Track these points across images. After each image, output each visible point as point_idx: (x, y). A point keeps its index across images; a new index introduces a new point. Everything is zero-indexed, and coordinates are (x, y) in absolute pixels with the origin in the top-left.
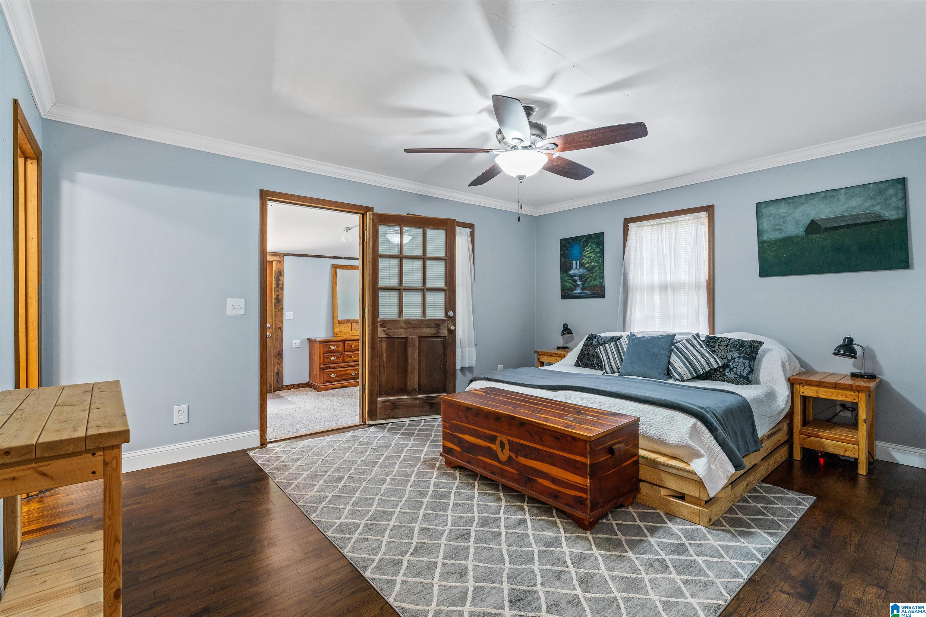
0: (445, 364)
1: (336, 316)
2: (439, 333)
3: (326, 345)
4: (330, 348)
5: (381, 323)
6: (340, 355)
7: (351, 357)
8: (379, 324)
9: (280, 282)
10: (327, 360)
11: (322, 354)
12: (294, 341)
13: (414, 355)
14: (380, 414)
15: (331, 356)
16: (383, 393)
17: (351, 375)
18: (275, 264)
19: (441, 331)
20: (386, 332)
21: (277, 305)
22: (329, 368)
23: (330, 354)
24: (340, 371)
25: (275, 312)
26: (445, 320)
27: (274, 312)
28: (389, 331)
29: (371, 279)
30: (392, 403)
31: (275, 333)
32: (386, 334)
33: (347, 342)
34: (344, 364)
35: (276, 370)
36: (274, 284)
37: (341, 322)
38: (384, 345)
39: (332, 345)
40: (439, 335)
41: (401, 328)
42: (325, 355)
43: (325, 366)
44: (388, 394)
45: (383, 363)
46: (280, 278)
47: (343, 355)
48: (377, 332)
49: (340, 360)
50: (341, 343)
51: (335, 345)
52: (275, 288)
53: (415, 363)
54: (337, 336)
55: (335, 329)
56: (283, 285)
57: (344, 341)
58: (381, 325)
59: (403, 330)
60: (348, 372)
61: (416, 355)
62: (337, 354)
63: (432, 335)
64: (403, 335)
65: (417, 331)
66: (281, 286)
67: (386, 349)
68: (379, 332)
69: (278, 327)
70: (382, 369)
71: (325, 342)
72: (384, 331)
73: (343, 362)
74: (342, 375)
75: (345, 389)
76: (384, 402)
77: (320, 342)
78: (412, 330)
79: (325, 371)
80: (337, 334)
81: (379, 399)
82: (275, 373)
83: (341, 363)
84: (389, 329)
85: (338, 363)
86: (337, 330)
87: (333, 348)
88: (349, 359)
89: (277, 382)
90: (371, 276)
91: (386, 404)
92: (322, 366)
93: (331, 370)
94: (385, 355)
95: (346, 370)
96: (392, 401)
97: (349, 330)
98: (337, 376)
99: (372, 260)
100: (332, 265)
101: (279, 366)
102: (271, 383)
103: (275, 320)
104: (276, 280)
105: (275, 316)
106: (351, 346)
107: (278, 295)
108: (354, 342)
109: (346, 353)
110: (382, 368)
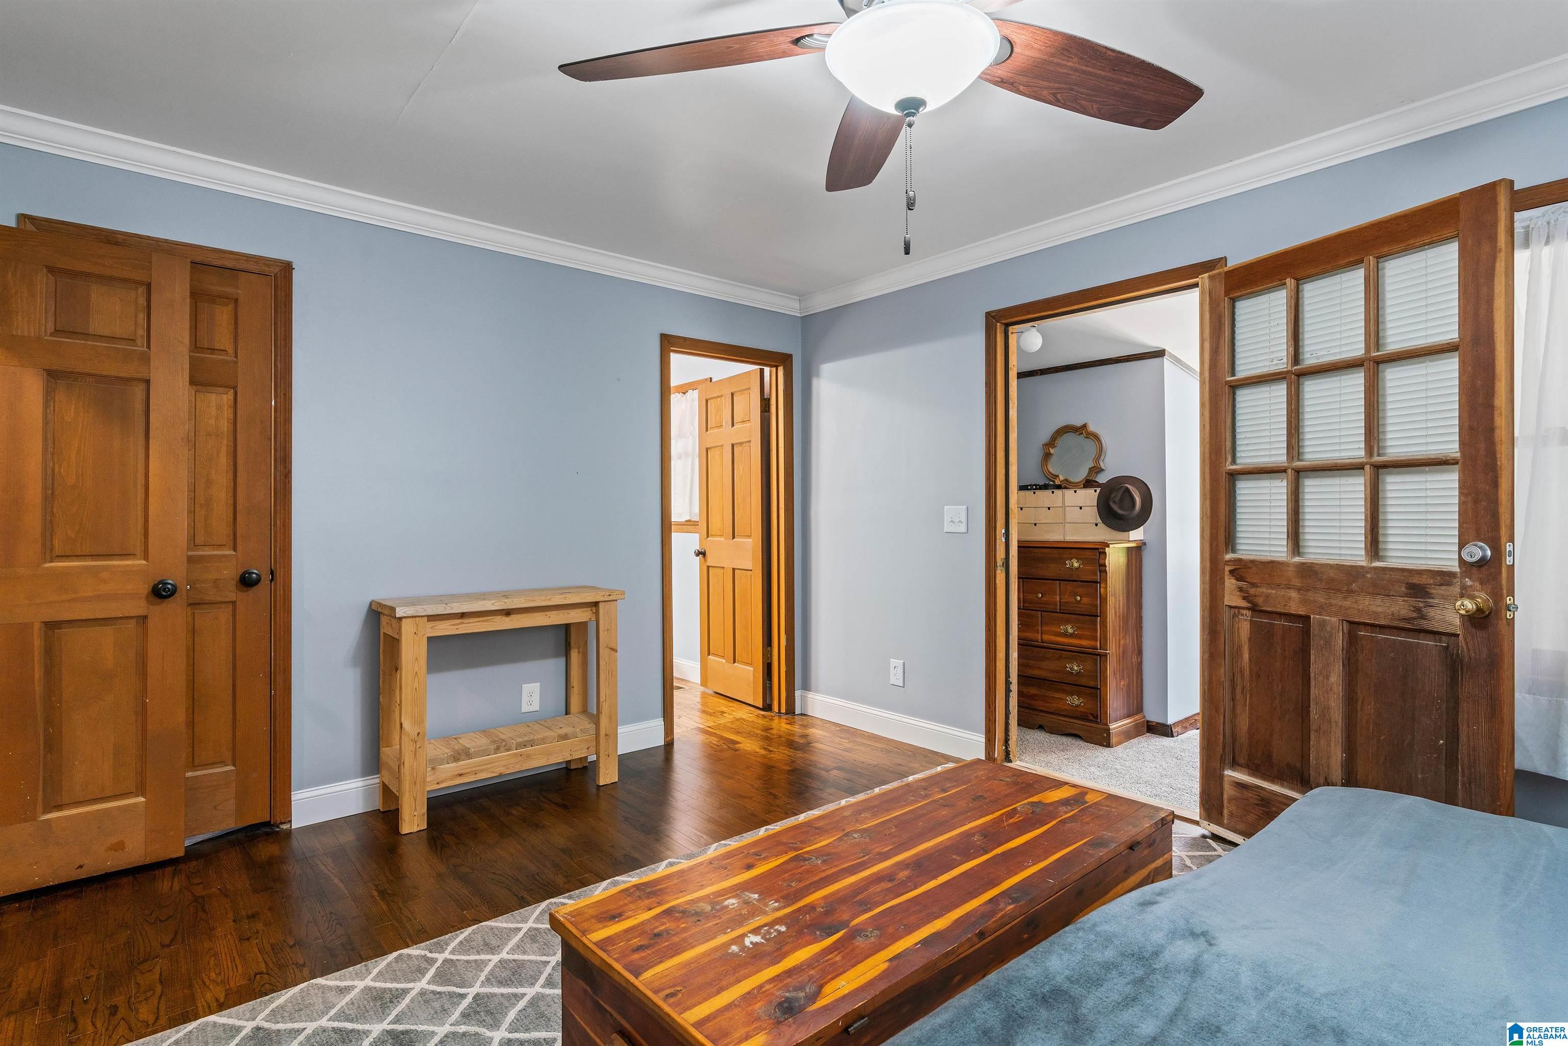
0: (1453, 737)
2: (1423, 617)
5: (1232, 568)
8: (1227, 568)
13: (1327, 677)
14: (1231, 815)
16: (1242, 761)
19: (1431, 612)
20: (1247, 592)
26: (1451, 575)
28: (1252, 591)
29: (1207, 450)
30: (1262, 799)
32: (1244, 598)
38: (1244, 628)
40: (1424, 624)
41: (1289, 587)
44: (1254, 770)
45: (1242, 677)
48: (1223, 589)
53: (1333, 704)
58: (1232, 572)
59: (1293, 594)
61: (1336, 678)
63: (1396, 623)
64: (1295, 608)
65: (1338, 600)
67: (1250, 639)
68: (1227, 591)
70: (1239, 696)
72: (1241, 589)
76: (1241, 786)
78: (1321, 598)
81: (1228, 772)
84: (1253, 585)
90: (1207, 440)
91: (1248, 794)
94: (1246, 656)
96: (1263, 794)
99: (1211, 399)
110: (1238, 690)
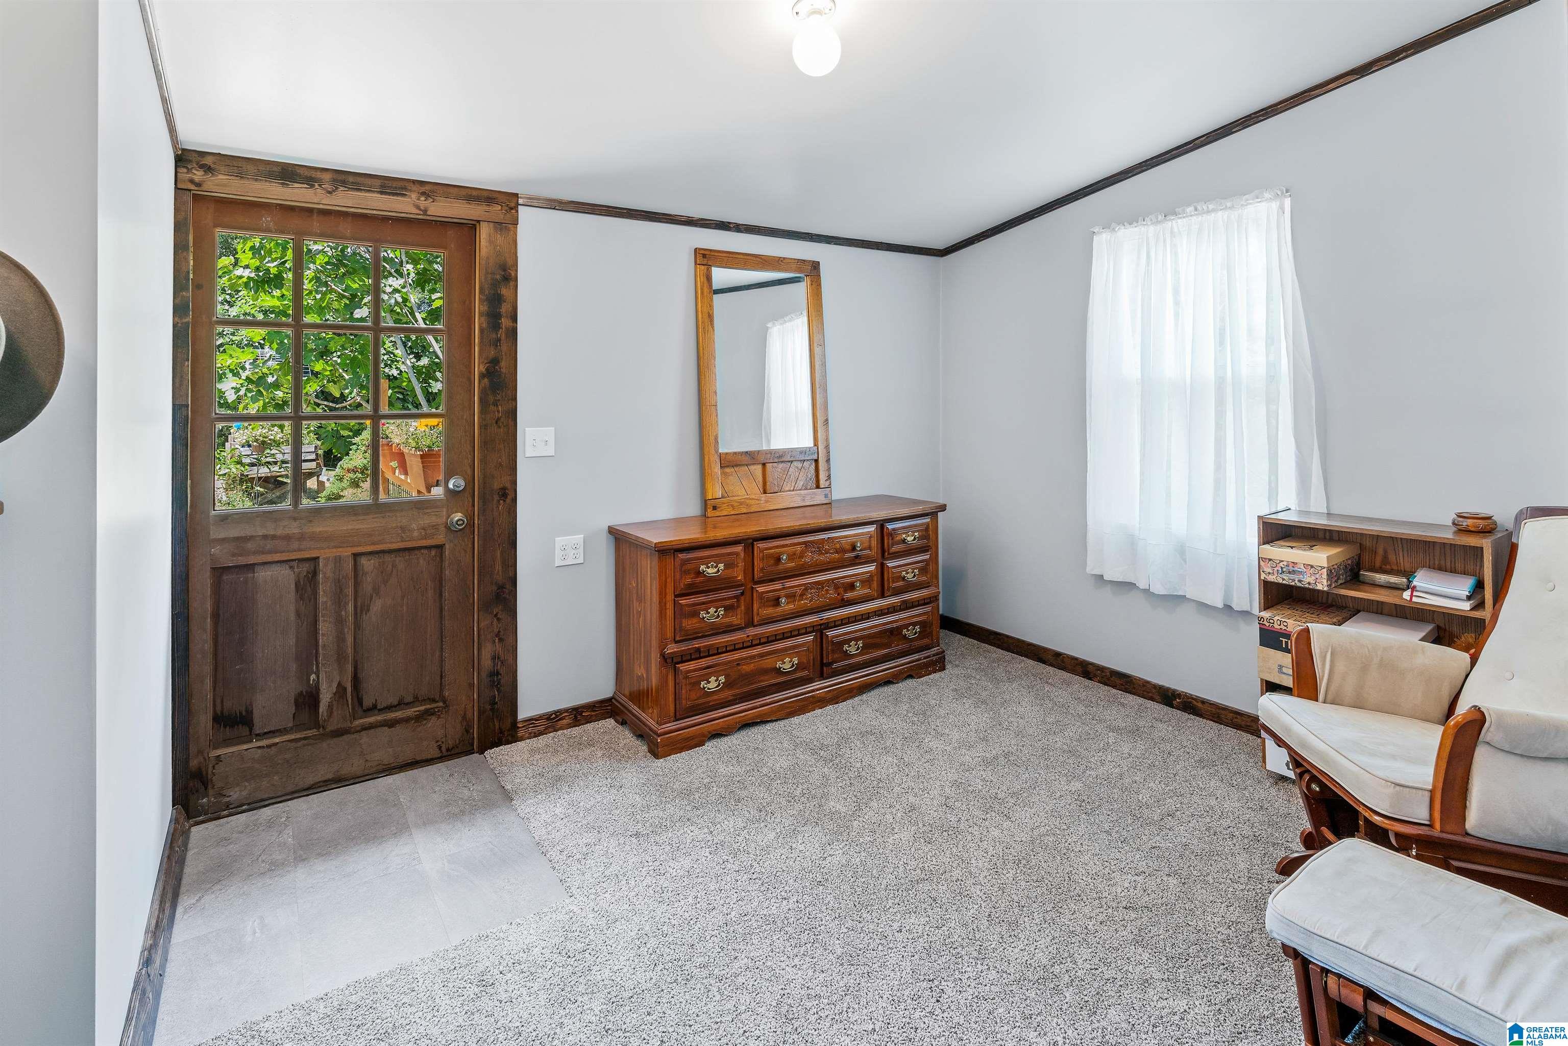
1: (712, 438)
3: (685, 562)
4: (699, 573)
6: (737, 597)
7: (776, 602)
9: (505, 308)
10: (689, 624)
11: (670, 597)
12: (560, 541)
15: (706, 605)
17: (778, 671)
18: (484, 233)
21: (491, 398)
22: (698, 654)
23: (702, 598)
24: (739, 662)
25: (484, 427)
27: (480, 427)
31: (483, 511)
33: (762, 545)
34: (752, 631)
35: (487, 663)
36: (481, 314)
37: (730, 462)
39: (706, 560)
42: (683, 602)
43: (683, 647)
46: (504, 291)
47: (748, 594)
49: (736, 619)
50: (739, 548)
51: (718, 559)
52: (482, 331)
54: (717, 513)
55: (709, 486)
56: (514, 319)
57: (749, 542)
60: (767, 663)
62: (724, 594)
66: (505, 322)
69: (496, 485)
71: (682, 550)
73: (750, 624)
74: (748, 677)
75: (755, 730)
77: (664, 551)
79: (683, 667)
80: (715, 508)
82: (484, 675)
83: (740, 629)
85: (730, 629)
86: (716, 491)
87: (711, 571)
88: (769, 611)
89: (492, 710)
92: (672, 648)
93: (703, 662)
95: (761, 656)
97: (755, 490)
98: (728, 685)
100: (696, 250)
101: (498, 647)
102: (469, 715)
103: (483, 461)
104: (488, 299)
105: (485, 444)
106: (778, 560)
107: (495, 362)
108: (788, 541)
109: (761, 589)
